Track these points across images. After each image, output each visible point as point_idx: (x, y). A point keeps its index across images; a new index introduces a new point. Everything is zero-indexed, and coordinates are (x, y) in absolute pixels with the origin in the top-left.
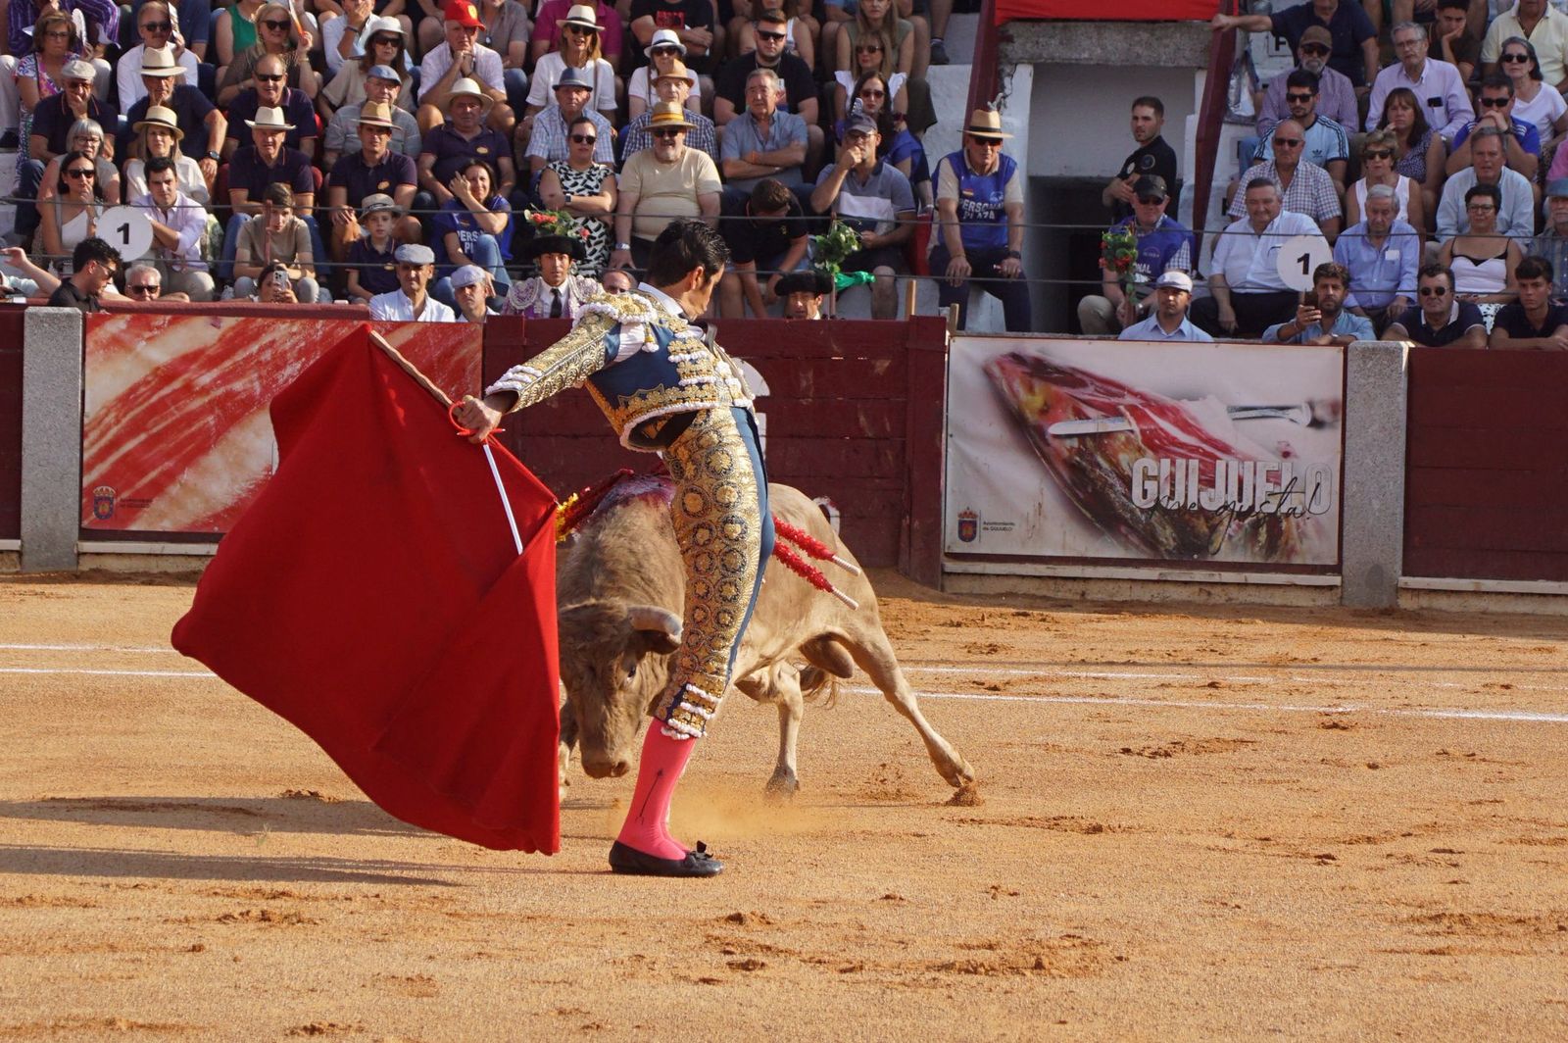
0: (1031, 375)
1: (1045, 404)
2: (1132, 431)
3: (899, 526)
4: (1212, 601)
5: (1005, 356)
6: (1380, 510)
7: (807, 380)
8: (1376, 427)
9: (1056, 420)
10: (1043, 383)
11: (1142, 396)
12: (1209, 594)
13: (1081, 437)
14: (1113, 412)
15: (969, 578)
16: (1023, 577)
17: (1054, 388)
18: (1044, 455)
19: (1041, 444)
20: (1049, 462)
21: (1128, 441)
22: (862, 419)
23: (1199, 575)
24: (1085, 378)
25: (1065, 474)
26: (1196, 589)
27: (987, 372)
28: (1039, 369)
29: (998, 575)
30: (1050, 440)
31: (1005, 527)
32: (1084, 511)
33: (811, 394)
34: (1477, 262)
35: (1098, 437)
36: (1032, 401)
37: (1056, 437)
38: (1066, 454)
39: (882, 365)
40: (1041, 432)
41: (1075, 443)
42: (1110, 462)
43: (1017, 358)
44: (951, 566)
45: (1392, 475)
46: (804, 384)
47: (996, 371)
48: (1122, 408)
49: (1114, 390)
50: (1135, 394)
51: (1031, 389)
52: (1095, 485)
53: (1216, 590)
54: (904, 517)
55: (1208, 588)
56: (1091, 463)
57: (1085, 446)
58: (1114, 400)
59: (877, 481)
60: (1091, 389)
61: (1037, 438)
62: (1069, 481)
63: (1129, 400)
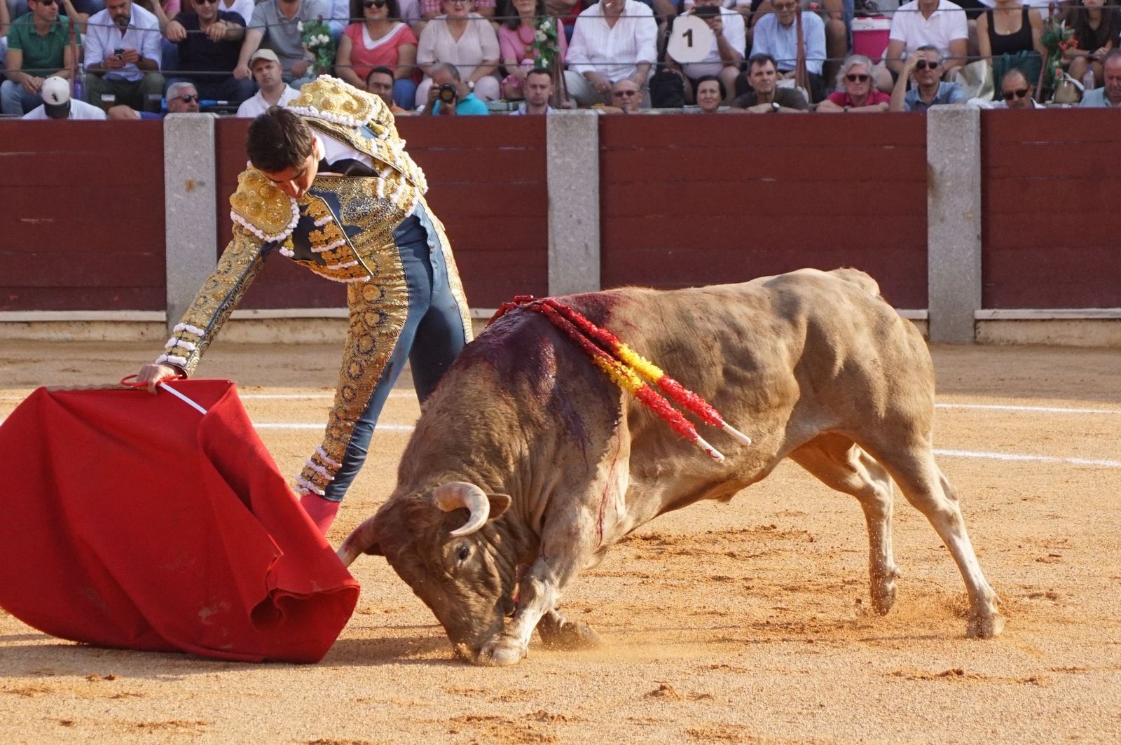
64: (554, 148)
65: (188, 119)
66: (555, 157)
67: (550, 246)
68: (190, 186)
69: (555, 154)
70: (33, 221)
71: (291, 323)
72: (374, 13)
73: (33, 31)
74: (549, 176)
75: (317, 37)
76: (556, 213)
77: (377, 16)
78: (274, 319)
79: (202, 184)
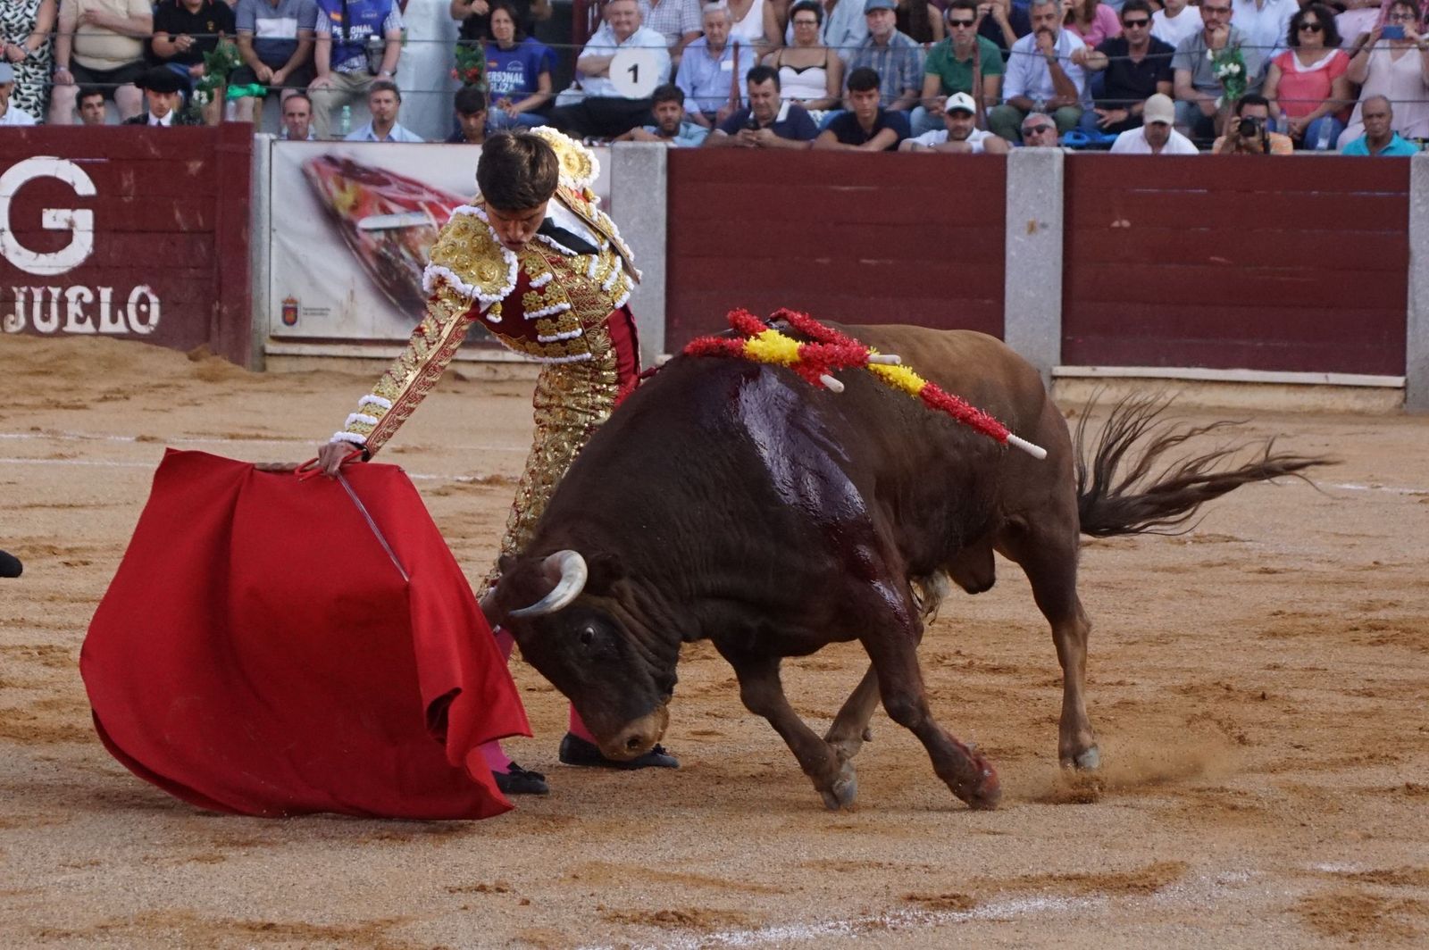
0: (343, 175)
1: (356, 201)
2: (431, 226)
3: (209, 312)
4: (498, 377)
5: (319, 158)
6: (641, 295)
7: (128, 180)
8: (636, 219)
9: (364, 215)
10: (353, 182)
11: (439, 194)
12: (495, 371)
13: (387, 231)
14: (413, 207)
15: (290, 358)
16: (335, 357)
17: (362, 186)
18: (355, 247)
19: (353, 237)
20: (360, 253)
21: (428, 234)
22: (178, 215)
23: (486, 355)
24: (389, 178)
25: (374, 264)
26: (484, 367)
27: (305, 173)
28: (349, 170)
29: (312, 356)
30: (361, 234)
31: (322, 312)
32: (390, 297)
33: (132, 193)
34: (799, 71)
35: (400, 231)
36: (344, 198)
37: (366, 230)
38: (374, 246)
39: (195, 166)
40: (352, 226)
41: (382, 236)
42: (411, 252)
43: (330, 160)
44: (272, 348)
45: (650, 262)
46: (126, 184)
47: (313, 171)
48: (422, 205)
49: (414, 188)
50: (432, 192)
51: (342, 188)
52: (399, 273)
53: (501, 368)
54: (214, 302)
55: (494, 366)
56: (395, 254)
57: (390, 238)
58: (414, 197)
59: (192, 270)
60: (394, 187)
61: (349, 233)
62: (376, 270)
63: (428, 197)
64: (1417, 194)
65: (1033, 154)
66: (1419, 205)
67: (1410, 305)
68: (1032, 228)
69: (1418, 201)
70: (872, 262)
71: (1131, 382)
72: (1307, 36)
73: (952, 55)
74: (1412, 226)
75: (1226, 66)
76: (1417, 268)
77: (1311, 41)
78: (1115, 378)
79: (1044, 226)
